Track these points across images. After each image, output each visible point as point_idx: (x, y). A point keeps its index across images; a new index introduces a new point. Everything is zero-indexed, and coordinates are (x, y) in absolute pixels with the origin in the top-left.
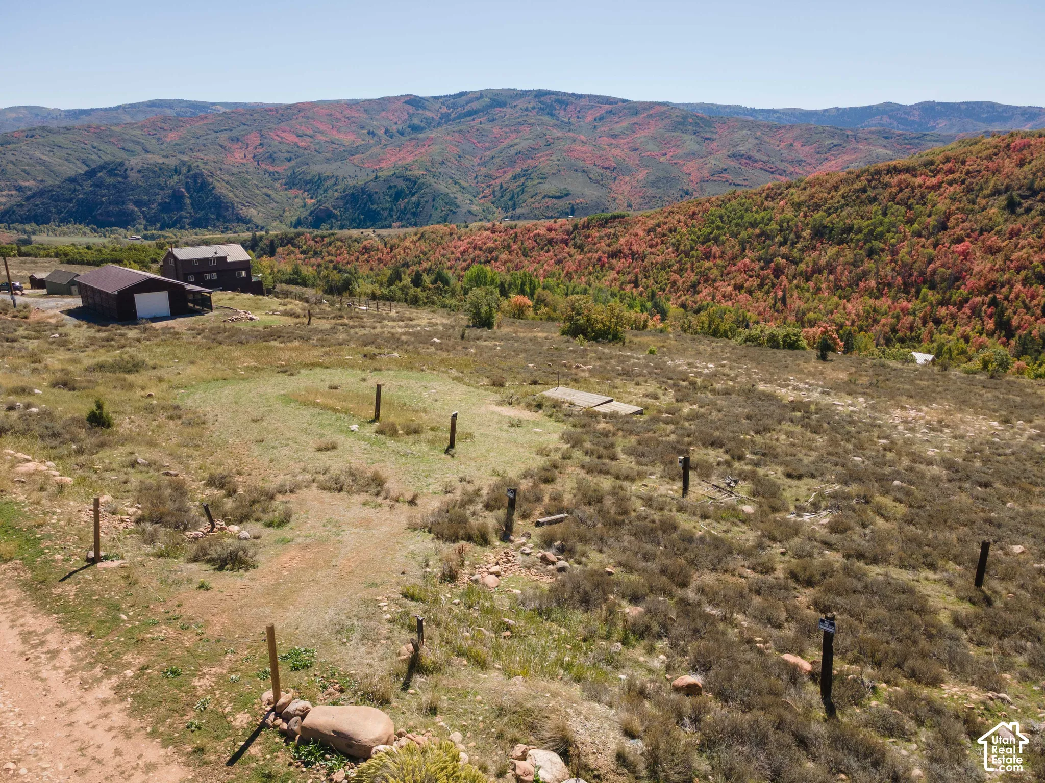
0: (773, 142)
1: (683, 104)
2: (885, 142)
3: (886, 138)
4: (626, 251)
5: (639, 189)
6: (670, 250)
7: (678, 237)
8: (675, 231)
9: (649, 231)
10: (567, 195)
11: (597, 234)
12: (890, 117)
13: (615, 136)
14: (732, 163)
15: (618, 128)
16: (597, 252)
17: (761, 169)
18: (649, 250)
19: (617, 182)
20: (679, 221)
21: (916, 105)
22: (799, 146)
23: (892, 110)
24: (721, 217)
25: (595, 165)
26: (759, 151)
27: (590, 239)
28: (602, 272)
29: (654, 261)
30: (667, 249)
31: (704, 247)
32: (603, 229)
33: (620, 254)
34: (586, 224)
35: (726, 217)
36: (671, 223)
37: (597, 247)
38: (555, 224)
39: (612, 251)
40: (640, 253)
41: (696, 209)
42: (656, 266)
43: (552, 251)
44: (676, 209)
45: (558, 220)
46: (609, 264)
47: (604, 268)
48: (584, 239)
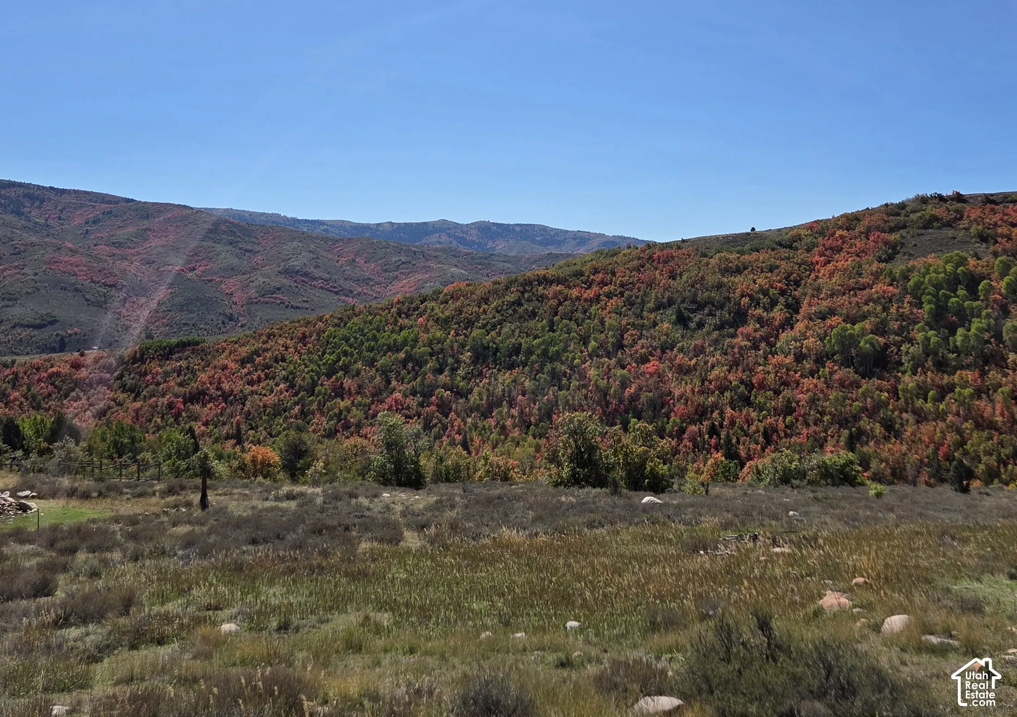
4: (212, 391)
6: (282, 386)
7: (292, 367)
8: (283, 360)
9: (243, 362)
11: (160, 370)
16: (163, 396)
18: (248, 388)
20: (287, 348)
24: (347, 340)
27: (149, 377)
28: (178, 424)
29: (261, 404)
30: (277, 385)
31: (332, 380)
32: (168, 362)
33: (204, 397)
34: (138, 355)
35: (352, 339)
36: (276, 350)
37: (163, 389)
38: (82, 359)
39: (190, 393)
40: (235, 393)
41: (307, 330)
42: (265, 411)
43: (85, 397)
44: (276, 331)
45: (86, 352)
46: (189, 413)
47: (181, 419)
48: (138, 377)
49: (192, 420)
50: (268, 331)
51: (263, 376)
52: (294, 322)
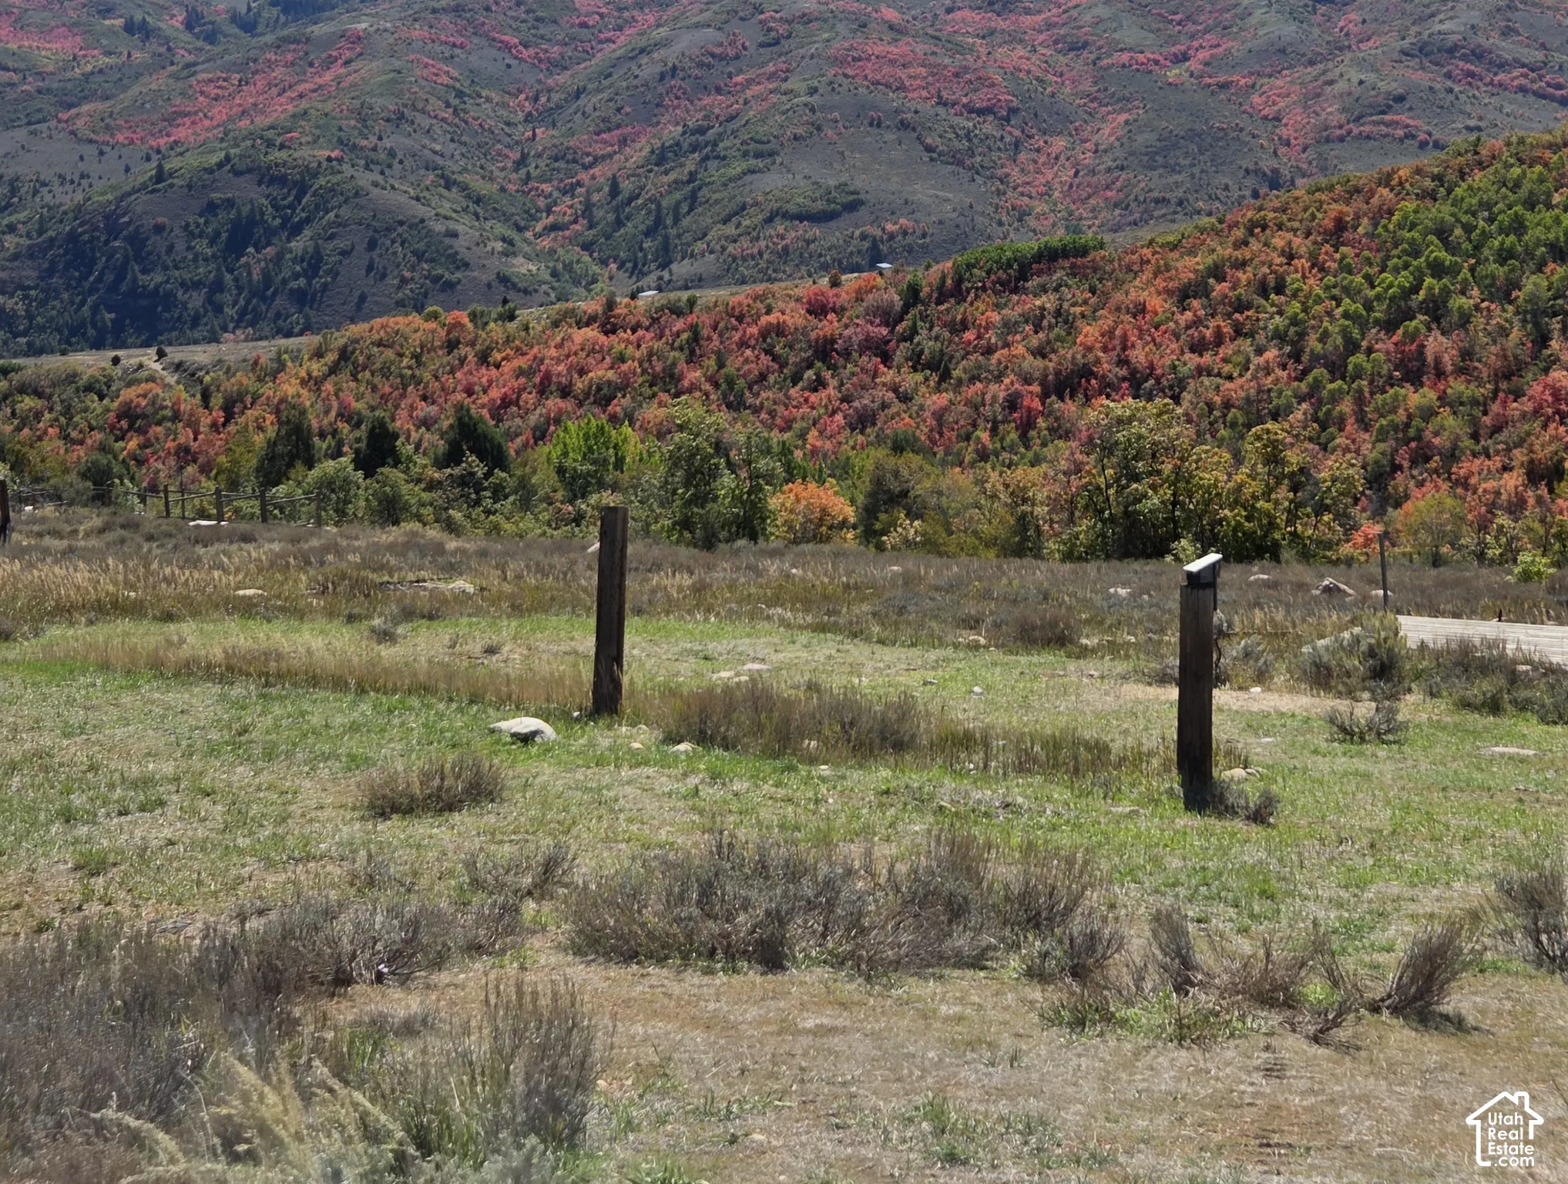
4: (1107, 366)
5: (1102, 179)
6: (1271, 354)
7: (1296, 306)
8: (1280, 290)
9: (1183, 296)
10: (852, 207)
11: (995, 317)
13: (1002, 6)
14: (1419, 77)
16: (998, 378)
17: (1523, 90)
18: (1192, 360)
19: (1022, 156)
20: (1290, 256)
24: (1442, 233)
25: (942, 103)
26: (1507, 32)
27: (969, 335)
28: (1028, 447)
29: (1218, 400)
30: (1260, 352)
31: (1395, 338)
32: (1015, 298)
33: (1088, 381)
34: (949, 281)
35: (1458, 231)
36: (1263, 263)
37: (1000, 362)
38: (835, 290)
39: (1058, 373)
40: (1159, 371)
41: (1346, 209)
42: (1225, 416)
43: (833, 383)
44: (1271, 215)
45: (844, 278)
46: (1051, 419)
47: (1033, 433)
48: (947, 334)
49: (1060, 437)
50: (1249, 214)
51: (1227, 330)
52: (1318, 190)
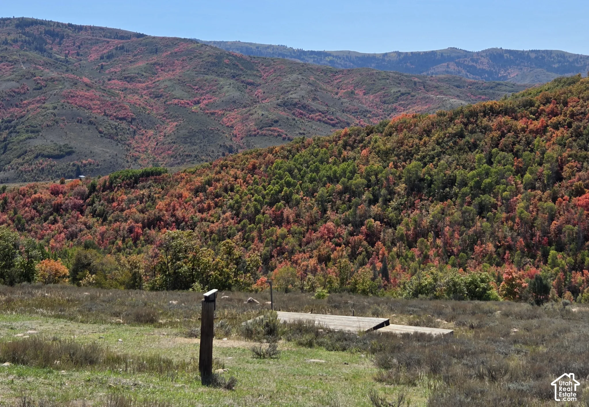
0: (330, 88)
1: (215, 42)
2: (457, 91)
3: (458, 87)
4: (167, 217)
5: (167, 146)
6: (228, 214)
7: (238, 196)
8: (232, 190)
9: (196, 191)
10: (70, 153)
11: (125, 197)
12: (458, 64)
13: (130, 79)
14: (283, 114)
15: (133, 69)
16: (126, 221)
17: (319, 120)
18: (199, 215)
19: (137, 137)
20: (236, 178)
21: (483, 51)
22: (361, 94)
23: (459, 57)
24: (290, 171)
25: (106, 115)
26: (314, 99)
27: (115, 204)
28: (136, 247)
29: (208, 230)
30: (224, 213)
31: (273, 209)
32: (133, 190)
33: (160, 223)
34: (107, 183)
35: (296, 171)
36: (226, 180)
37: (126, 215)
38: (62, 185)
39: (148, 219)
40: (187, 219)
41: (257, 161)
42: (211, 236)
43: (61, 221)
44: (229, 162)
45: (66, 181)
46: (146, 237)
47: (138, 242)
48: (106, 204)
49: (149, 244)
50: (222, 162)
51: (212, 204)
52: (247, 154)
